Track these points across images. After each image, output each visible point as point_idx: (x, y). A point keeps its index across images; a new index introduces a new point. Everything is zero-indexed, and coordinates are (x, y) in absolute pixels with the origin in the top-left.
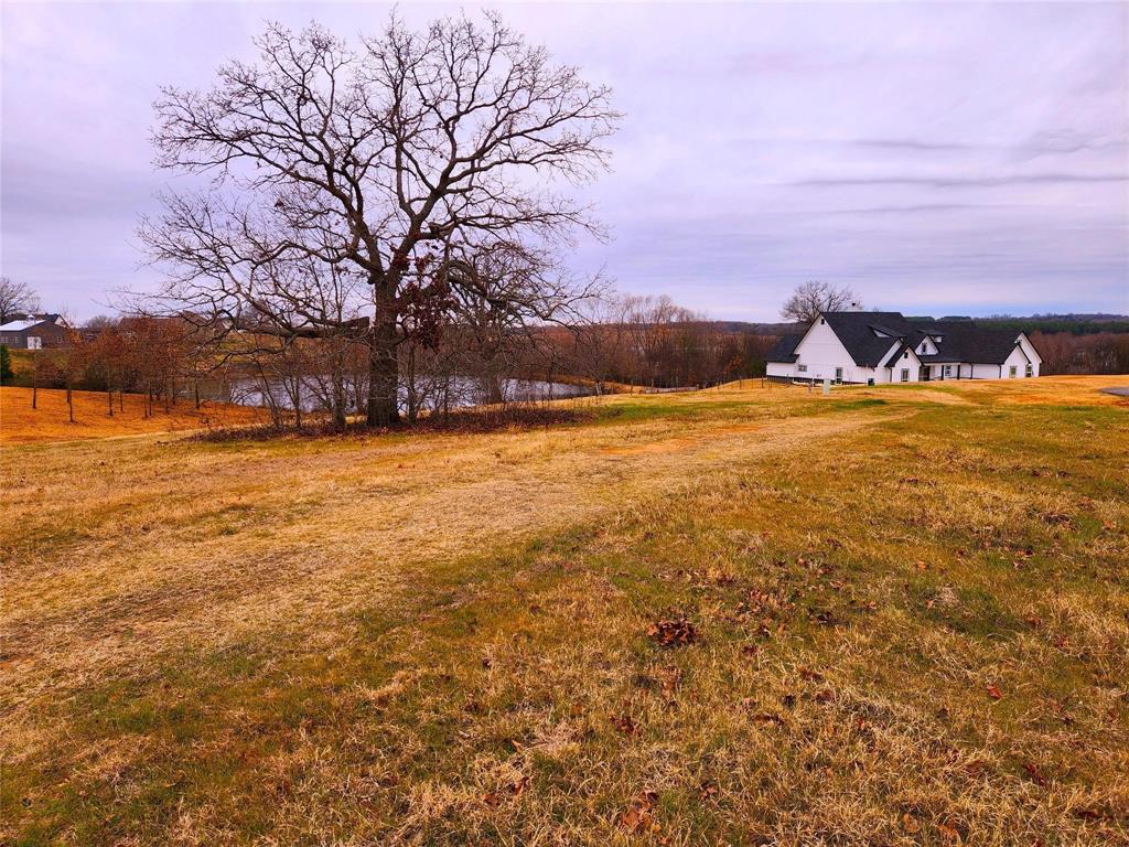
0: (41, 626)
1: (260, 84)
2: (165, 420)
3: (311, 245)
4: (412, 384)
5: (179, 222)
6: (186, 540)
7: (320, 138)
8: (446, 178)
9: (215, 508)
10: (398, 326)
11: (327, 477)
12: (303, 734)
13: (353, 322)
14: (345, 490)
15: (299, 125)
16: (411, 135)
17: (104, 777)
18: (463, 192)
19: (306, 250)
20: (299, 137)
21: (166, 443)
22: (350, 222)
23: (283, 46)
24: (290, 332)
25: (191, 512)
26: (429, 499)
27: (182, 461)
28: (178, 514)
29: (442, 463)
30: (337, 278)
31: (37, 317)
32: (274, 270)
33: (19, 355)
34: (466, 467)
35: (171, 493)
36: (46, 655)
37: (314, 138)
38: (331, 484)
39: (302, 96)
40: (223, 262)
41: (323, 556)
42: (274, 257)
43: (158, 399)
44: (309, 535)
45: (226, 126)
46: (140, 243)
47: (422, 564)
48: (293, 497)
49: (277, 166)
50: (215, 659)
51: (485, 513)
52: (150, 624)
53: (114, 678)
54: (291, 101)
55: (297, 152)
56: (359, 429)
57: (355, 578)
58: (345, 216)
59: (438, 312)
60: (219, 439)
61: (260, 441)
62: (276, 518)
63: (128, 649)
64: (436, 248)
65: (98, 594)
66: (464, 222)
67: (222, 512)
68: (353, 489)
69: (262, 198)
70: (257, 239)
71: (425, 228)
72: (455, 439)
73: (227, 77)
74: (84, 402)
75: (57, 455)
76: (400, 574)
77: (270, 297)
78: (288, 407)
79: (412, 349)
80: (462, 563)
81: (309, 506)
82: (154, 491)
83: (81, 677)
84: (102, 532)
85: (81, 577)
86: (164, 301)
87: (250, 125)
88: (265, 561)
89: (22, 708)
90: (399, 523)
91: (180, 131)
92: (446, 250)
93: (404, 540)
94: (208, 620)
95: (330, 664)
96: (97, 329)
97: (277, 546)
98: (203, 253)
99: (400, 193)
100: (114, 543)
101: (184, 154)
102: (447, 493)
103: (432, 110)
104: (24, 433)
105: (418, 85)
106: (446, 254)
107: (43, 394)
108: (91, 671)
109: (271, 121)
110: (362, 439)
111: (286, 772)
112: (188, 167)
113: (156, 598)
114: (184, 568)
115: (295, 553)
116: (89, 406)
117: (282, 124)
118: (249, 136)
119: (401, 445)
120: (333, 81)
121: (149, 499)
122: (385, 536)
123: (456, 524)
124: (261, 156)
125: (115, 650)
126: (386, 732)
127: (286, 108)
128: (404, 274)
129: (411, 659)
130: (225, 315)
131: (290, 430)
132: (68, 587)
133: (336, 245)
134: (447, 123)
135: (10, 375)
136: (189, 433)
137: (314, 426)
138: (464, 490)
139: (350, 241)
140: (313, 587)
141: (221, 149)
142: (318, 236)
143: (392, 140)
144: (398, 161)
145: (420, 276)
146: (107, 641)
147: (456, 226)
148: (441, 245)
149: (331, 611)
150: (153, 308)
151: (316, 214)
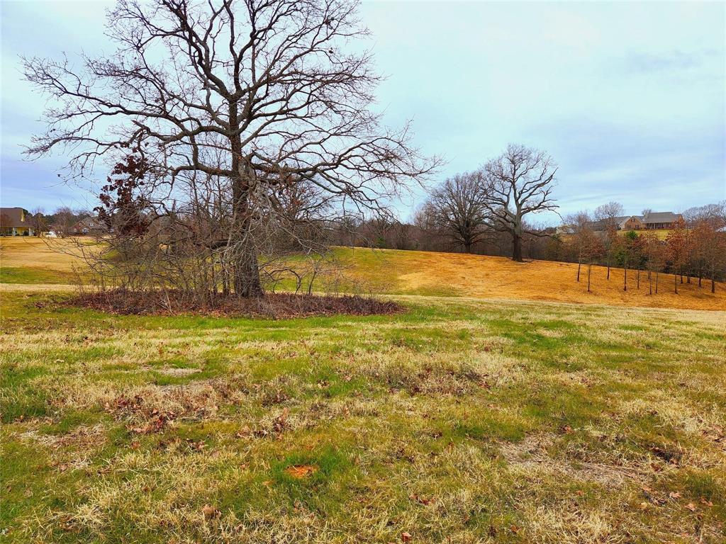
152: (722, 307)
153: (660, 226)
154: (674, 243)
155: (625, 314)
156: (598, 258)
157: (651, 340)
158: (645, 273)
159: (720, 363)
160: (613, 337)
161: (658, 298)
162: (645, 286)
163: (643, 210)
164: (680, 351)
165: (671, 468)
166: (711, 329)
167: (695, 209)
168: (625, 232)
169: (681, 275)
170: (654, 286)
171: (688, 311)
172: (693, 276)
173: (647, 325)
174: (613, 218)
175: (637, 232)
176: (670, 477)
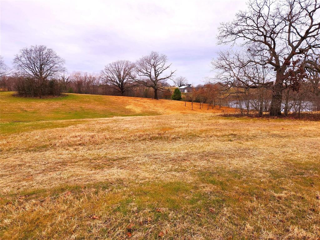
0: (191, 155)
1: (247, 16)
2: (212, 110)
3: (257, 61)
4: (287, 103)
5: (221, 58)
6: (220, 141)
7: (263, 28)
8: (307, 32)
9: (227, 134)
10: (284, 84)
11: (258, 129)
12: (255, 199)
13: (268, 83)
14: (264, 134)
15: (257, 25)
16: (296, 20)
17: (206, 192)
18: (314, 36)
19: (255, 62)
20: (257, 29)
21: (213, 116)
22: (270, 53)
23: (255, 2)
24: (248, 87)
25: (221, 134)
26: (294, 141)
27: (218, 121)
28: (218, 134)
29: (299, 130)
30: (264, 70)
31: (187, 85)
32: (245, 69)
33: (183, 94)
34: (308, 132)
35: (216, 129)
36: (192, 161)
37: (262, 28)
38: (260, 131)
39: (259, 16)
40: (231, 68)
41: (258, 152)
42: (245, 65)
43: (211, 105)
44: (253, 145)
45: (236, 30)
46: (211, 65)
47: (292, 161)
48: (248, 134)
49: (249, 39)
50: (229, 172)
51: (316, 148)
52: (213, 160)
53: (206, 170)
54: (255, 18)
55: (256, 33)
56: (267, 116)
57: (268, 160)
58: (269, 50)
59: (299, 79)
60: (226, 116)
61: (237, 117)
62: (243, 139)
63: (209, 164)
64: (301, 57)
65: (201, 150)
66: (314, 47)
67: (229, 135)
68: (267, 134)
69: (244, 49)
70: (241, 60)
71: (297, 50)
72: (303, 122)
73: (237, 16)
74: (195, 105)
75: (191, 117)
76: (283, 162)
77: (243, 77)
78: (245, 109)
79: (288, 92)
80: (307, 163)
81: (253, 137)
82: (212, 128)
83: (199, 168)
84: (202, 136)
85: (198, 146)
86: (215, 80)
87: (243, 28)
88: (241, 150)
89: (188, 172)
90: (282, 146)
91: (224, 34)
92: (305, 57)
93: (284, 152)
94: (227, 162)
95: (262, 182)
96: (199, 88)
97: (244, 146)
98: (226, 66)
99: (289, 41)
100: (204, 139)
101: (224, 40)
102: (300, 140)
103: (305, 10)
104: (183, 112)
105: (300, 3)
106: (305, 59)
107: (187, 103)
108: (201, 167)
109: (249, 26)
110: (268, 119)
111: (251, 207)
112: (225, 43)
113: (214, 154)
114: (220, 148)
115: (249, 149)
116: (196, 106)
117: (251, 26)
118: (242, 31)
119: (282, 122)
120: (269, 9)
121: (211, 130)
122: (278, 149)
123: (304, 150)
124: (245, 37)
125: (206, 164)
126: (281, 207)
127: (254, 21)
128: (288, 67)
129: (288, 188)
130: (230, 83)
131: (245, 115)
132: (195, 147)
133: (265, 60)
134: (310, 13)
135: (181, 98)
136: (219, 114)
137: (253, 115)
138: (307, 139)
139: (270, 58)
140: (255, 160)
141: (234, 36)
142: (259, 58)
143: (288, 23)
144: (290, 29)
145: (294, 67)
146: (204, 161)
147: (310, 48)
148: (303, 56)
149: (261, 168)
150: (213, 82)
151: (259, 51)
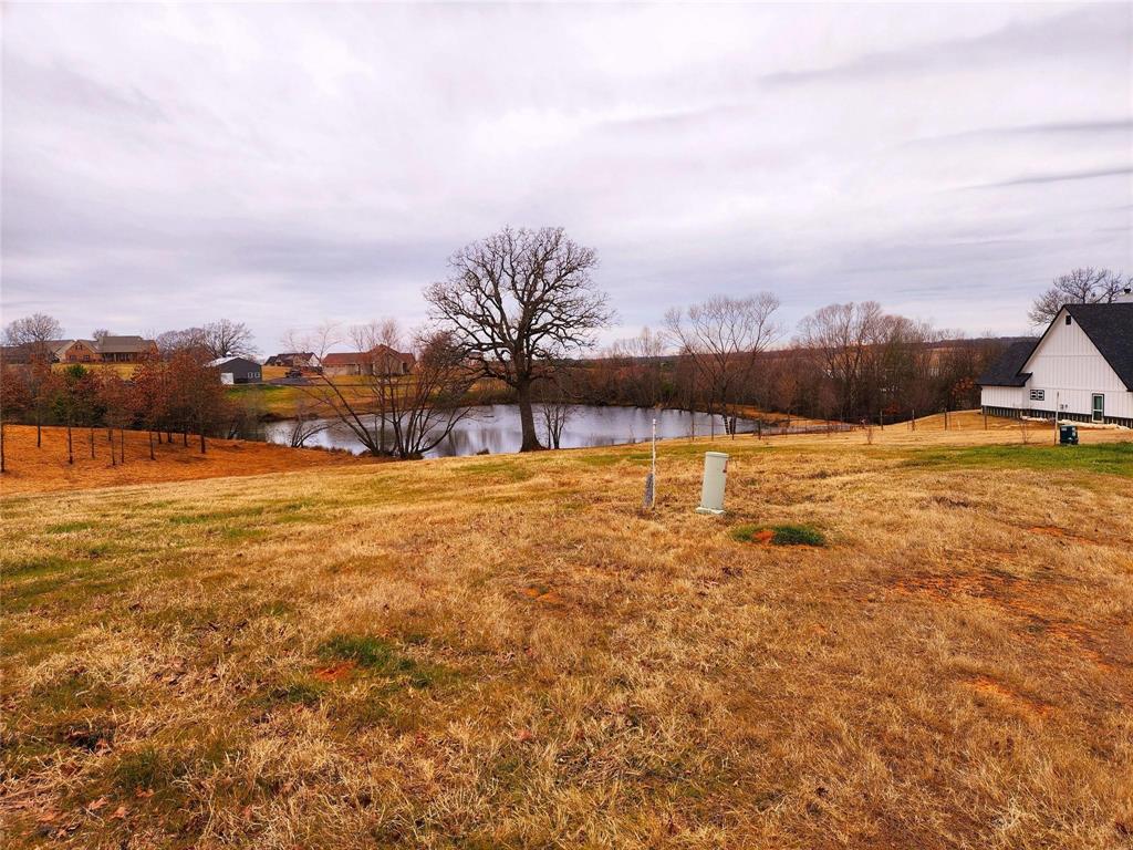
152: (216, 471)
153: (123, 358)
154: (143, 384)
155: (63, 505)
156: (17, 411)
157: (98, 543)
158: (104, 432)
159: (197, 557)
160: (33, 550)
161: (126, 470)
162: (104, 453)
163: (94, 331)
164: (143, 551)
165: (97, 760)
166: (192, 508)
167: (173, 334)
168: (65, 366)
169: (158, 431)
170: (119, 451)
171: (168, 484)
172: (175, 431)
173: (97, 519)
174: (43, 342)
175: (85, 366)
176: (92, 775)
